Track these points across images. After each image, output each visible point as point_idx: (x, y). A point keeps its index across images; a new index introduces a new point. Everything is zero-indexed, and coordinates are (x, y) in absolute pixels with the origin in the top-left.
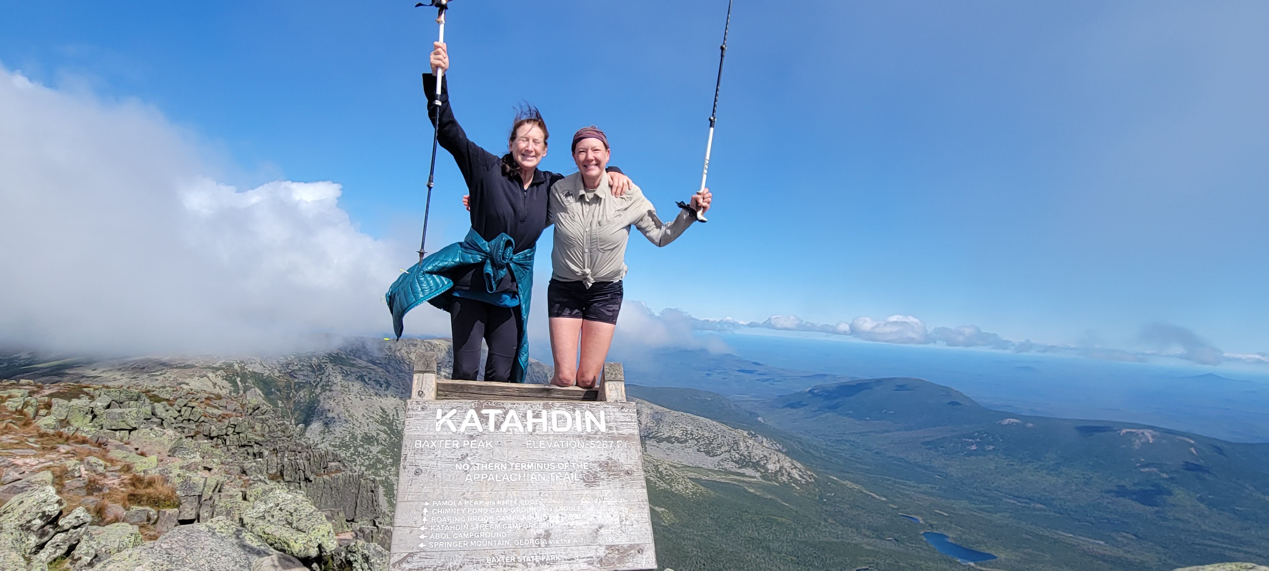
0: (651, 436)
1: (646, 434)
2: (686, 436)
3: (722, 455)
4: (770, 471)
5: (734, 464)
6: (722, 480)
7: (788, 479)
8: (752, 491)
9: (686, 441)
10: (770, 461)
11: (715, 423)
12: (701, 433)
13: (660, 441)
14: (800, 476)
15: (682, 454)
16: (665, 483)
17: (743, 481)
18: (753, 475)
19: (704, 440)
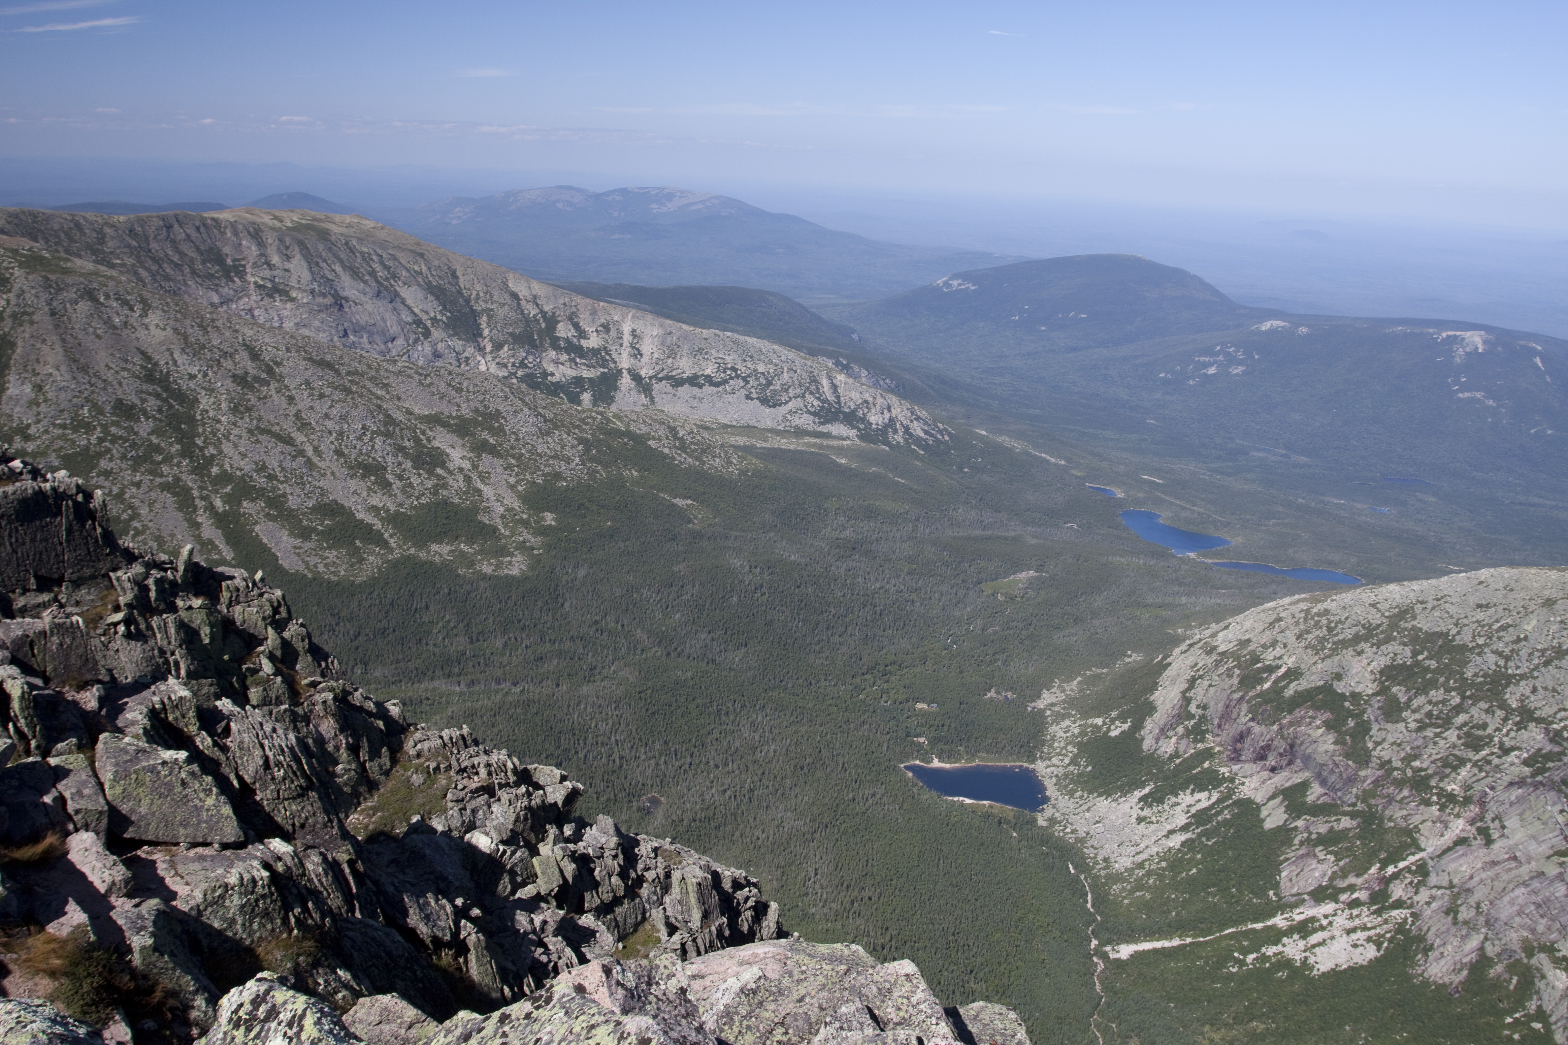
0: (660, 376)
1: (651, 373)
2: (724, 372)
3: (790, 404)
4: (874, 426)
5: (811, 417)
6: (791, 447)
7: (906, 440)
8: (843, 461)
9: (725, 382)
10: (873, 410)
11: (776, 347)
12: (752, 367)
13: (678, 382)
14: (926, 432)
15: (719, 405)
16: (690, 456)
17: (829, 447)
18: (845, 434)
19: (757, 379)
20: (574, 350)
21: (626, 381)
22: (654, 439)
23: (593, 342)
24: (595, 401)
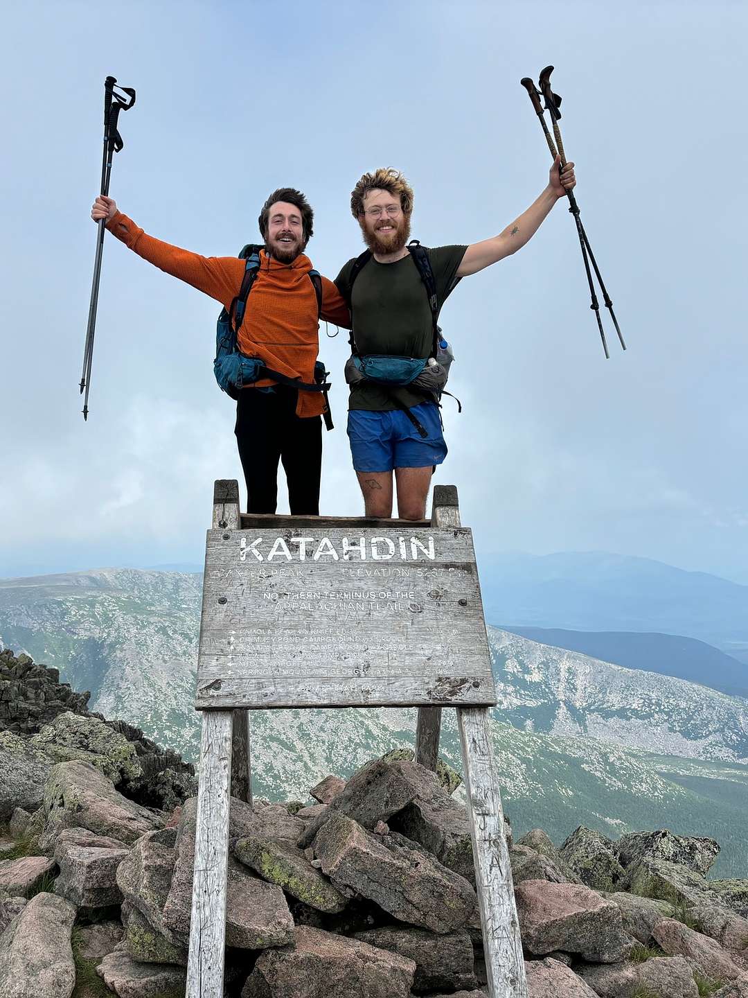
0: (592, 708)
1: (584, 704)
2: (649, 707)
3: (711, 737)
5: (731, 750)
6: (712, 777)
9: (650, 715)
11: (695, 686)
12: (674, 703)
13: (607, 714)
15: (644, 735)
16: (620, 780)
19: (679, 714)
20: (519, 683)
21: (562, 711)
22: (587, 763)
23: (536, 677)
24: (536, 728)
